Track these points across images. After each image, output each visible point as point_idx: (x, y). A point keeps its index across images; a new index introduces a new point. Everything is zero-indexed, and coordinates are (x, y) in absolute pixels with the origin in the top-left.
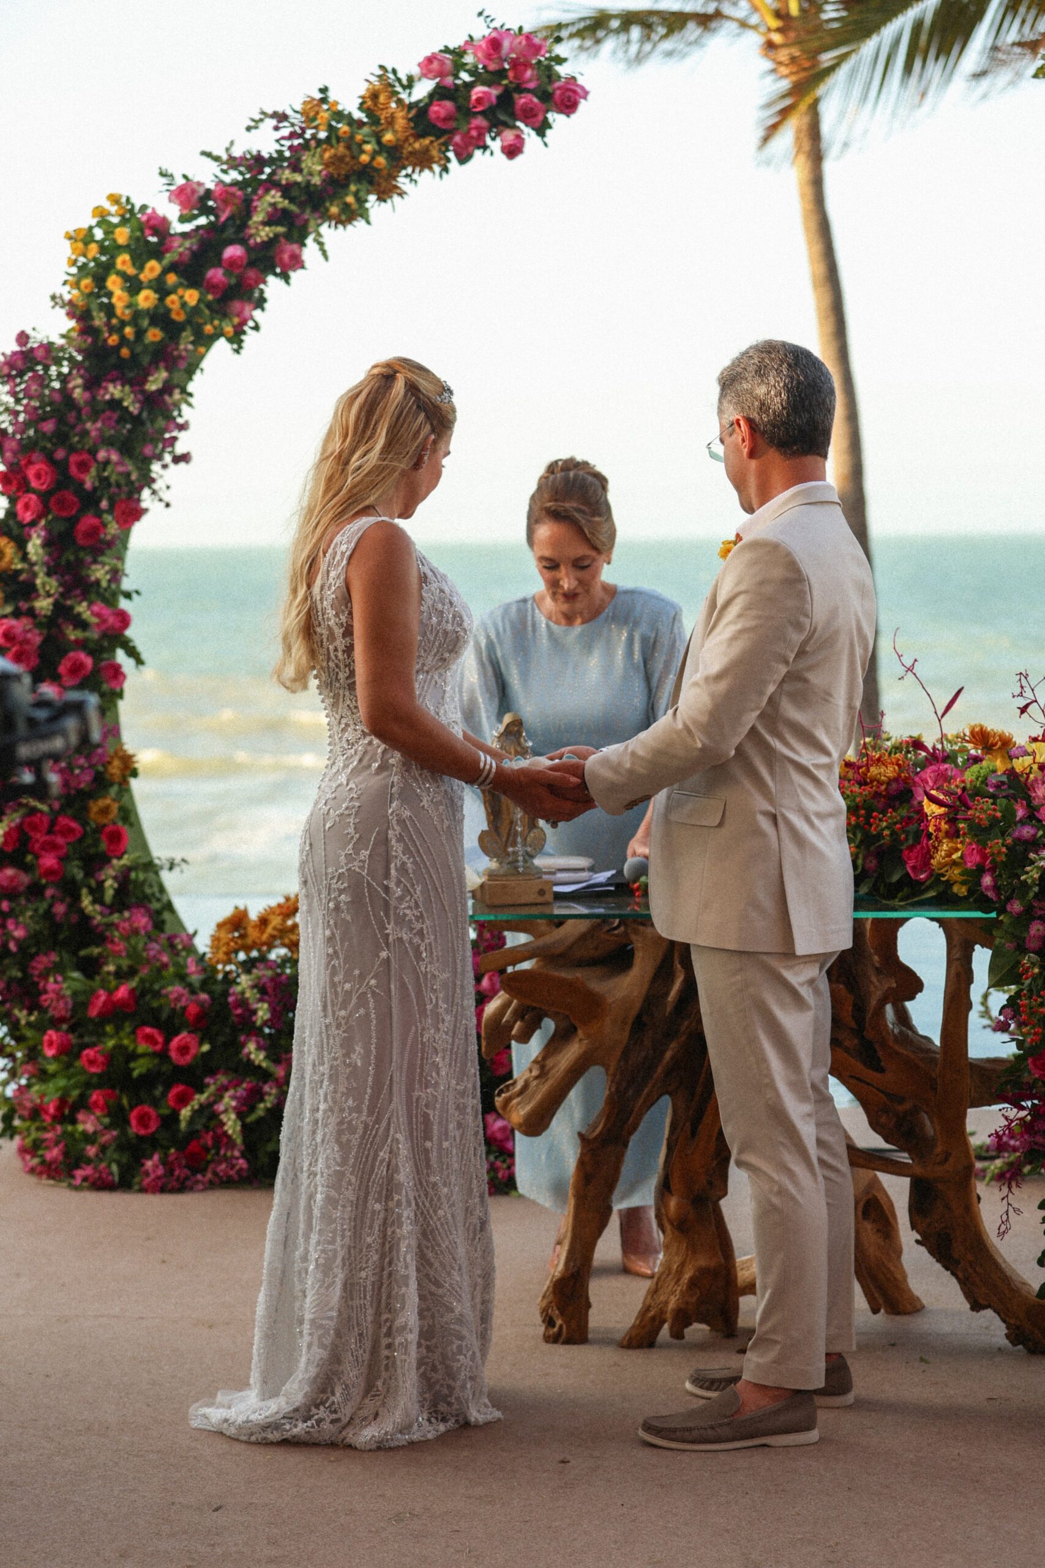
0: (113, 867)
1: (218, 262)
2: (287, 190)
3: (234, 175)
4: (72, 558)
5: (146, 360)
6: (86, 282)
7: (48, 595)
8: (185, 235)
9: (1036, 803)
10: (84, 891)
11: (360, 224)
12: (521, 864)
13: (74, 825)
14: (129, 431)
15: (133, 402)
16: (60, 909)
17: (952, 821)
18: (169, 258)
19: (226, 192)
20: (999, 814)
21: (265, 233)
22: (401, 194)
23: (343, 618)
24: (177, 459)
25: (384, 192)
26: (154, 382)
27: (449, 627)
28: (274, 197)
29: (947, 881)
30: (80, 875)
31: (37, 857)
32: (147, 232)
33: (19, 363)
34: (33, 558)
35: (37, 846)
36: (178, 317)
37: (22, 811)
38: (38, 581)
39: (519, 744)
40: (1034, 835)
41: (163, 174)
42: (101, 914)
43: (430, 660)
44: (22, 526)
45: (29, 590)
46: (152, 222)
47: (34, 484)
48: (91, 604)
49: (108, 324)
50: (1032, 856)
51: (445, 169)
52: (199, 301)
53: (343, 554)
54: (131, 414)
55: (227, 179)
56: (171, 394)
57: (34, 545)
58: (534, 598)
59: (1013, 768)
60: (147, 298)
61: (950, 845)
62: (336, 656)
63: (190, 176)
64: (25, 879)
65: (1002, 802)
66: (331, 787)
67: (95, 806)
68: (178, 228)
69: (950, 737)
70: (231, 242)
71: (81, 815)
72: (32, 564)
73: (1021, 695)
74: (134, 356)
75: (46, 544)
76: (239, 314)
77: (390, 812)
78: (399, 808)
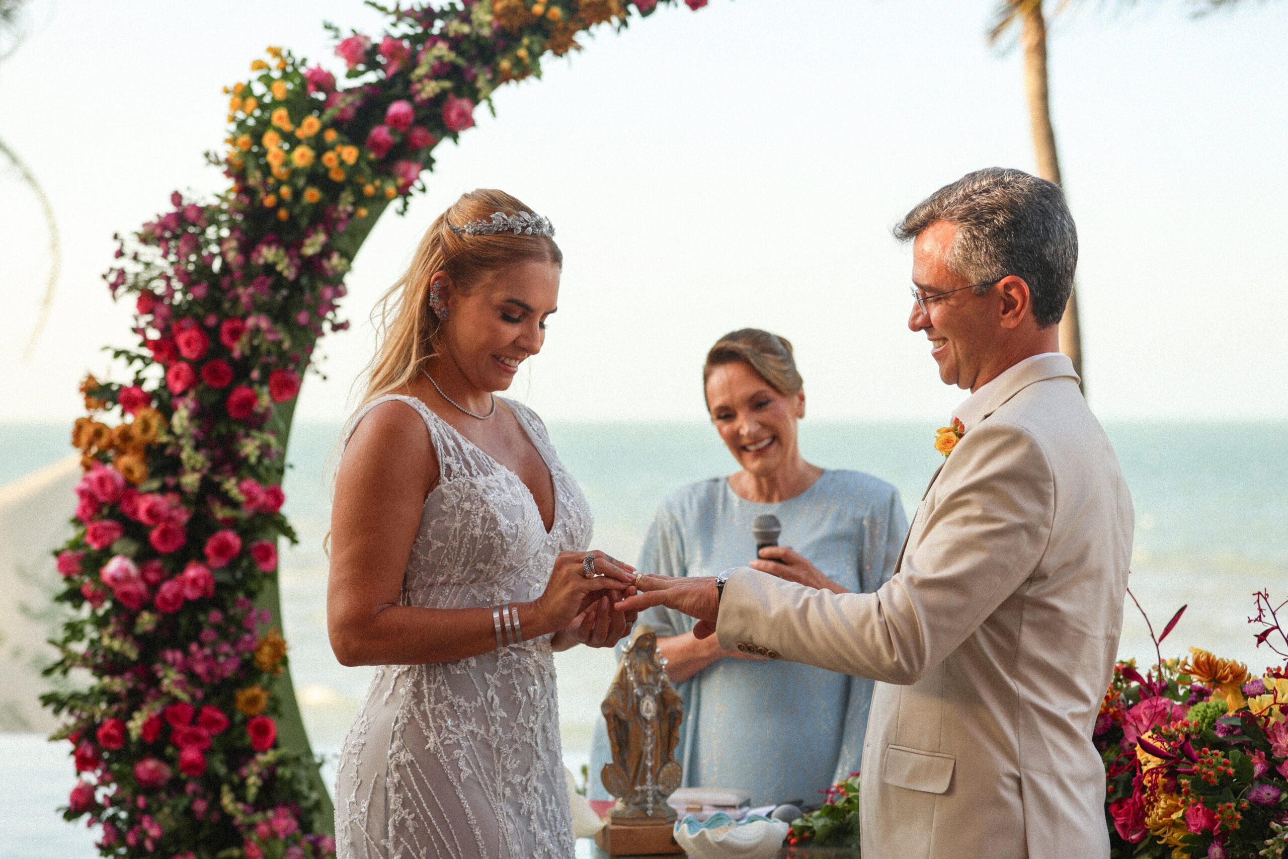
0: (257, 763)
2: (455, 43)
3: (404, 28)
4: (223, 431)
5: (304, 222)
6: (245, 138)
7: (194, 470)
8: (349, 91)
9: (1277, 755)
10: (225, 788)
11: (531, 80)
12: (650, 805)
13: (219, 716)
14: (286, 299)
15: (288, 267)
16: (200, 806)
17: (1172, 774)
18: (330, 113)
19: (392, 47)
20: (1232, 770)
21: (430, 89)
22: (579, 48)
24: (336, 327)
25: (559, 47)
26: (313, 245)
28: (442, 49)
29: (1166, 845)
30: (222, 770)
31: (178, 748)
32: (311, 87)
33: (172, 224)
34: (178, 430)
35: (178, 738)
36: (337, 176)
37: (164, 700)
38: (184, 456)
39: (652, 661)
40: (1277, 798)
41: (328, 27)
42: (245, 813)
44: (171, 395)
45: (174, 465)
46: (316, 78)
47: (185, 352)
48: (241, 480)
49: (264, 183)
50: (1274, 825)
51: (624, 23)
52: (359, 159)
54: (286, 279)
55: (397, 33)
56: (329, 258)
57: (181, 418)
58: (727, 479)
59: (1248, 708)
60: (302, 156)
61: (1169, 802)
63: (358, 31)
64: (167, 772)
65: (1235, 753)
67: (243, 696)
68: (343, 83)
69: (1169, 663)
70: (398, 98)
71: (228, 704)
72: (178, 437)
73: (1259, 619)
74: (292, 218)
75: (194, 416)
76: (405, 175)
77: (390, 752)
78: (399, 749)
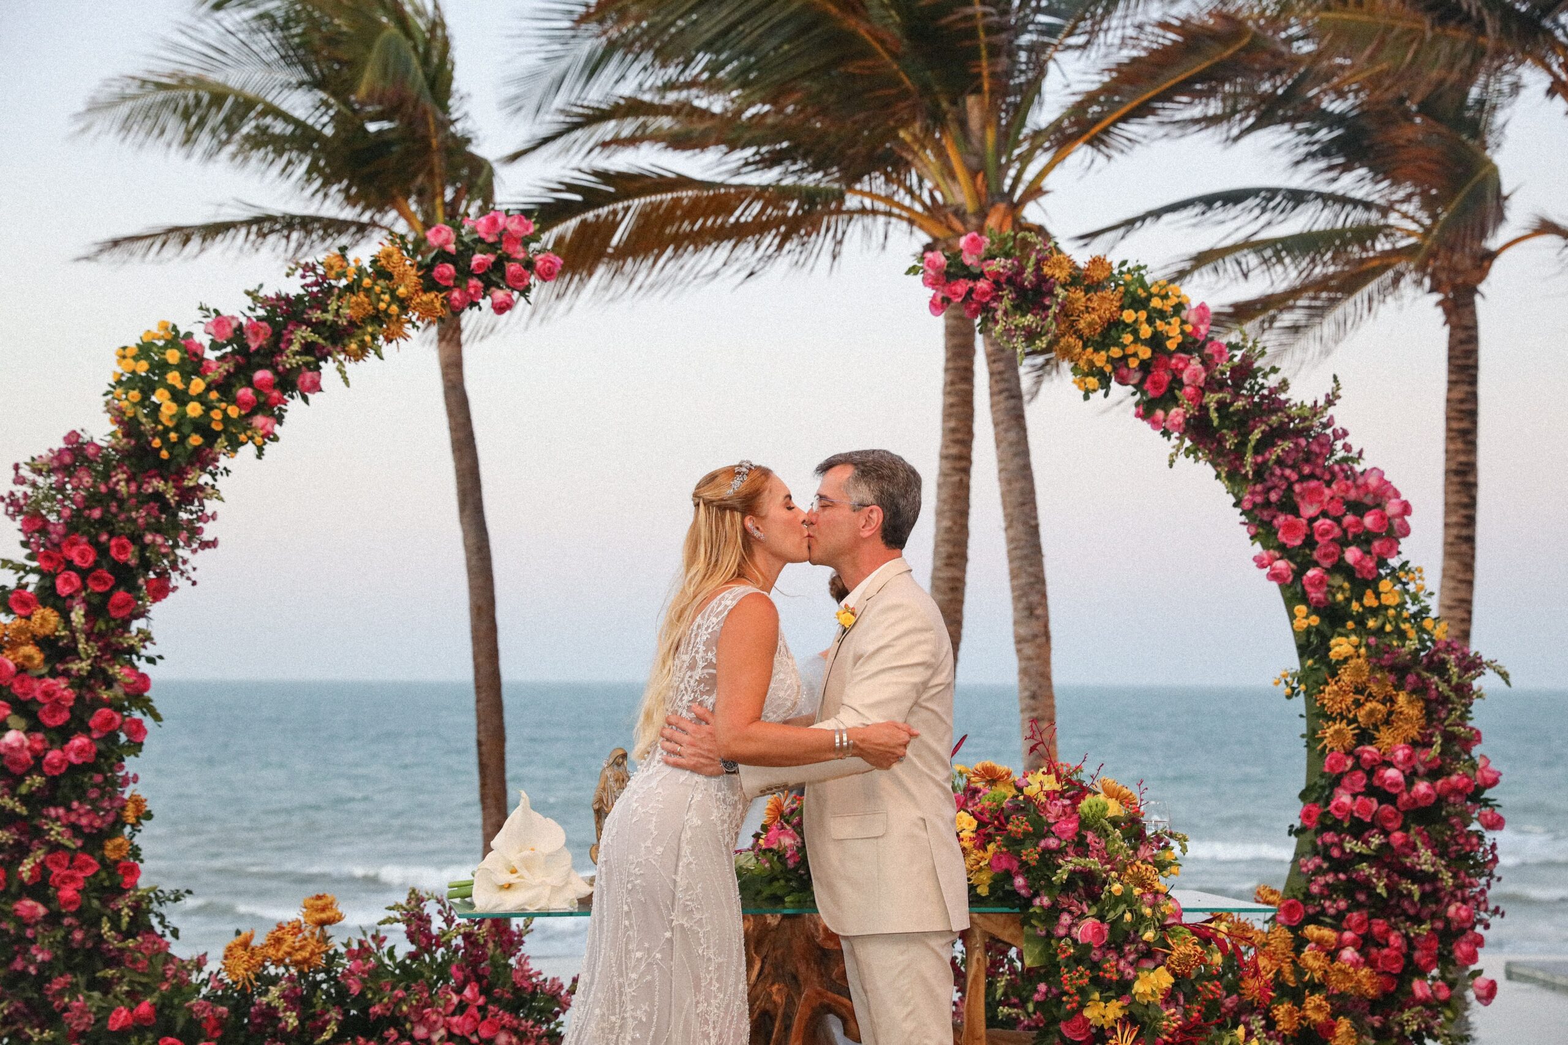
0: (127, 898)
1: (249, 383)
2: (316, 327)
4: (103, 627)
5: (183, 461)
6: (134, 393)
7: (89, 657)
8: (215, 361)
10: (103, 919)
13: (92, 861)
15: (173, 495)
16: (77, 936)
19: (253, 327)
20: (1031, 829)
21: (294, 361)
22: (405, 337)
24: (204, 546)
25: (392, 334)
28: (305, 331)
30: (98, 906)
31: (57, 889)
33: (67, 458)
34: (76, 626)
35: (57, 880)
36: (218, 426)
37: (50, 847)
38: (79, 646)
40: (1059, 845)
41: (201, 308)
42: (118, 939)
45: (68, 654)
46: (192, 347)
47: (77, 562)
49: (153, 429)
50: (1060, 860)
53: (726, 607)
54: (170, 505)
55: (255, 315)
57: (76, 615)
60: (194, 409)
61: (979, 855)
64: (43, 910)
67: (110, 845)
68: (210, 354)
70: (260, 367)
71: (99, 853)
72: (75, 632)
73: (1032, 737)
74: (174, 458)
75: (86, 614)
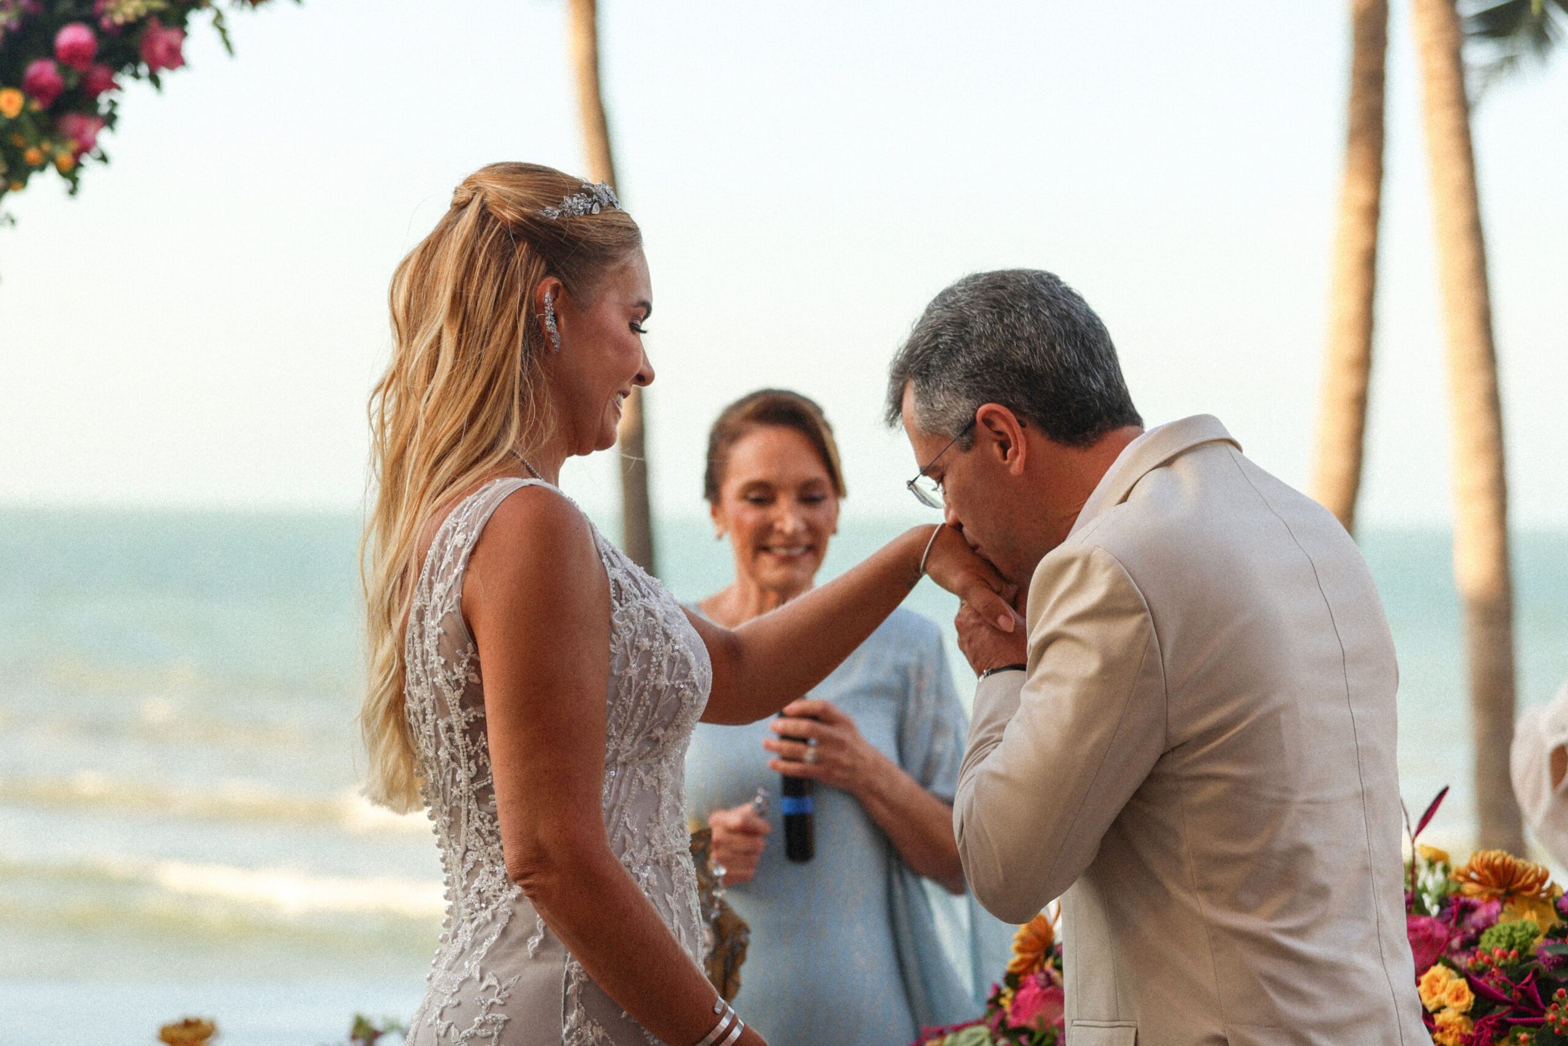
1: (49, 51)
21: (132, 9)
23: (459, 672)
27: (664, 681)
43: (628, 745)
52: (22, 110)
53: (457, 550)
62: (451, 740)
66: (450, 983)
70: (71, 21)
76: (78, 135)
77: (565, 1031)
78: (581, 1023)
